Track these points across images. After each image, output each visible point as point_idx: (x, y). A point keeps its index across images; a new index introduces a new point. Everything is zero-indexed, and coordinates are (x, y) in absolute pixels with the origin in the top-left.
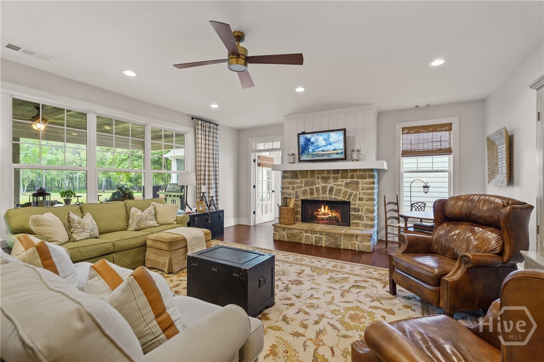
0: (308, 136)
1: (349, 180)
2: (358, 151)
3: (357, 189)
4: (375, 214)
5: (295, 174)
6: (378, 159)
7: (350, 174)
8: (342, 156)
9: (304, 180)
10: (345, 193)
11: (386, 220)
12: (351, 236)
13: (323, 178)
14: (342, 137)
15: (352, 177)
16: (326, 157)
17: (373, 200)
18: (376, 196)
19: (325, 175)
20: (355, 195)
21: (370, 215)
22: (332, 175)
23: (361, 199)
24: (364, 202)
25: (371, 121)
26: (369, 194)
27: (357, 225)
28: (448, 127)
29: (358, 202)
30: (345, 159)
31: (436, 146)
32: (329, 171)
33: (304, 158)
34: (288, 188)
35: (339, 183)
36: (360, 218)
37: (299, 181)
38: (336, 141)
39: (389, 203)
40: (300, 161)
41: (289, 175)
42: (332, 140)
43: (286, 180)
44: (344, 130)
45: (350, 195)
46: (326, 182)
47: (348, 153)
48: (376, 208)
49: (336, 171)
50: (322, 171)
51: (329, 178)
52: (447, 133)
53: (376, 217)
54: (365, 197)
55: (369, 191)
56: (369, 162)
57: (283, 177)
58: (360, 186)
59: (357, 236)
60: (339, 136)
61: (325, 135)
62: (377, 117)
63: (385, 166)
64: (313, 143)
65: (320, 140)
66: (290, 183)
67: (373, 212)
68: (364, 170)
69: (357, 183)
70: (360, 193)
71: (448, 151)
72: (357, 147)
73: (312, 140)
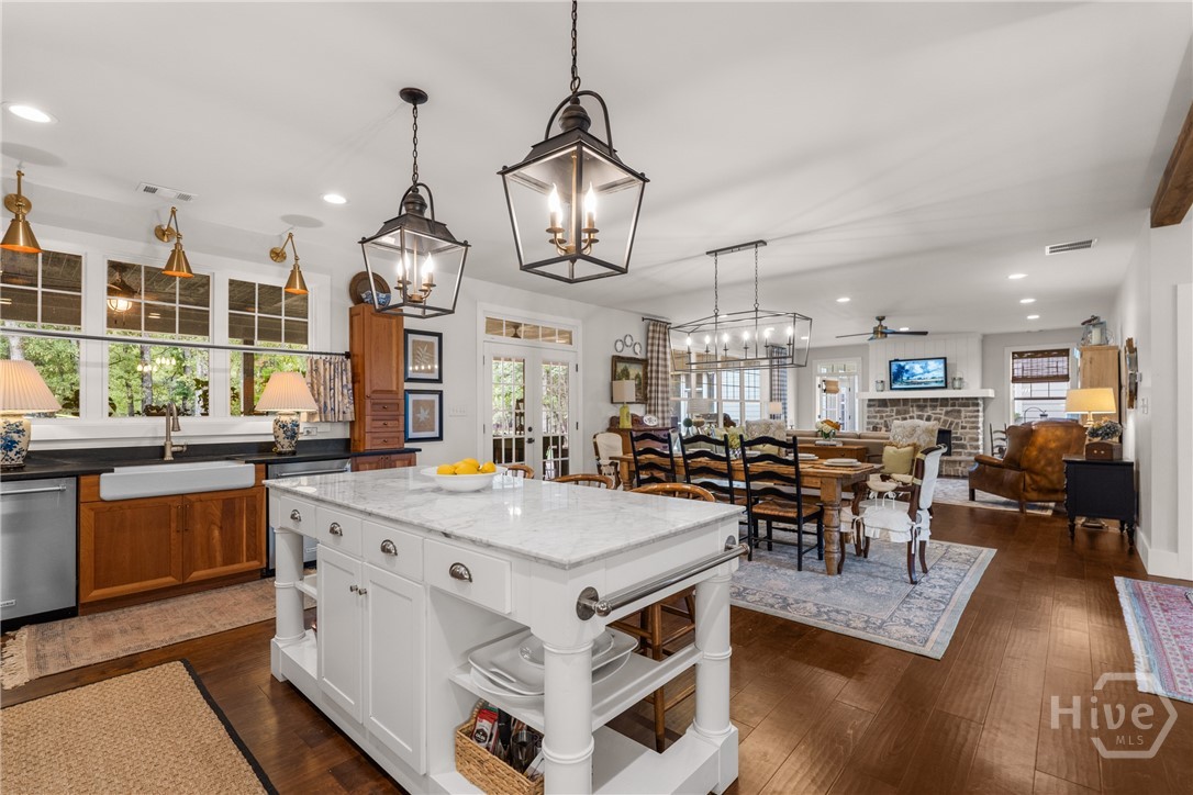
0: (902, 364)
1: (949, 409)
2: (960, 379)
3: (959, 417)
4: (980, 442)
5: (883, 403)
6: (983, 387)
7: (950, 402)
8: (943, 385)
9: (895, 409)
10: (945, 422)
11: (992, 448)
12: (955, 462)
13: (918, 406)
14: (942, 366)
15: (953, 405)
16: (923, 386)
17: (978, 428)
18: (980, 425)
19: (921, 403)
20: (957, 424)
21: (975, 443)
22: (929, 404)
23: (963, 428)
24: (967, 430)
25: (974, 347)
26: (973, 422)
27: (960, 454)
28: (1065, 353)
29: (960, 431)
30: (946, 387)
31: (1053, 372)
32: (925, 400)
33: (895, 386)
34: (875, 417)
35: (938, 411)
36: (963, 447)
37: (888, 409)
38: (935, 370)
39: (996, 432)
40: (891, 389)
41: (877, 403)
42: (930, 368)
43: (872, 409)
44: (945, 359)
45: (951, 424)
46: (922, 411)
47: (949, 380)
48: (981, 437)
49: (934, 400)
50: (919, 400)
51: (926, 406)
52: (1066, 358)
53: (981, 447)
54: (968, 425)
55: (973, 419)
56: (972, 389)
57: (869, 406)
58: (963, 414)
59: (960, 462)
60: (941, 365)
61: (923, 363)
62: (983, 341)
63: (991, 393)
64: (907, 371)
65: (917, 368)
66: (878, 412)
67: (977, 440)
68: (967, 399)
69: (959, 411)
70: (962, 421)
71: (1065, 378)
72: (958, 376)
73: (907, 367)
